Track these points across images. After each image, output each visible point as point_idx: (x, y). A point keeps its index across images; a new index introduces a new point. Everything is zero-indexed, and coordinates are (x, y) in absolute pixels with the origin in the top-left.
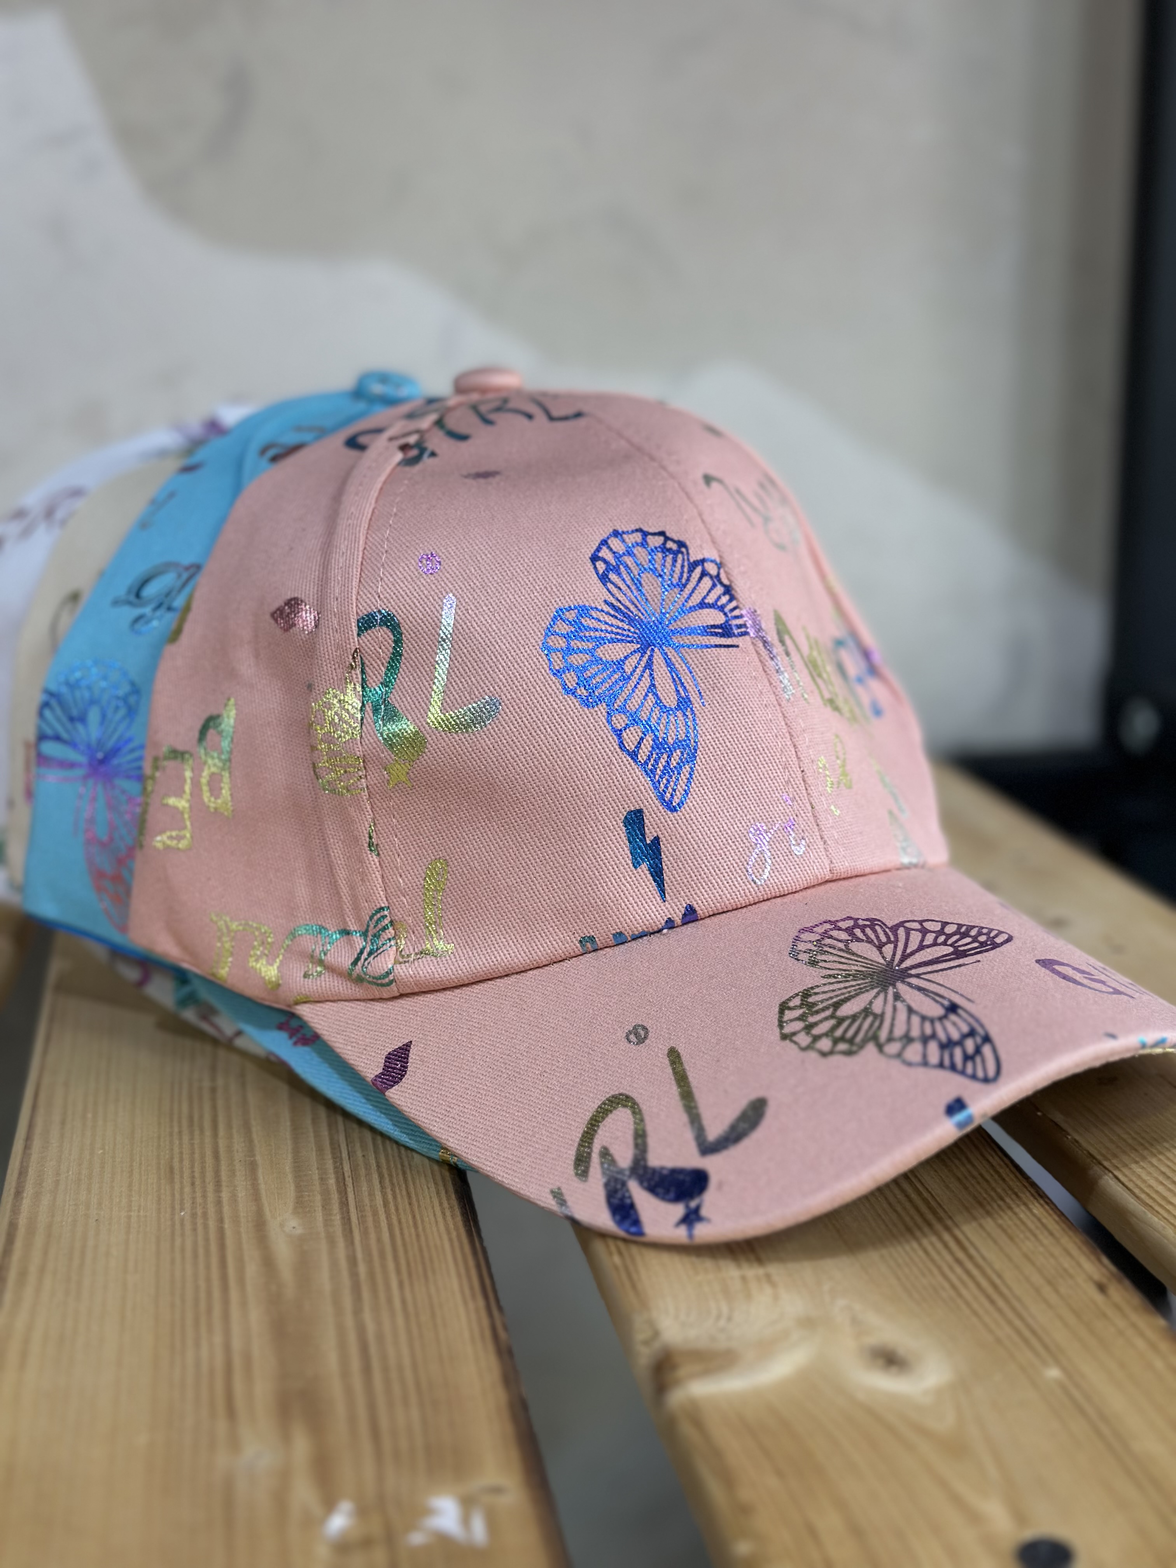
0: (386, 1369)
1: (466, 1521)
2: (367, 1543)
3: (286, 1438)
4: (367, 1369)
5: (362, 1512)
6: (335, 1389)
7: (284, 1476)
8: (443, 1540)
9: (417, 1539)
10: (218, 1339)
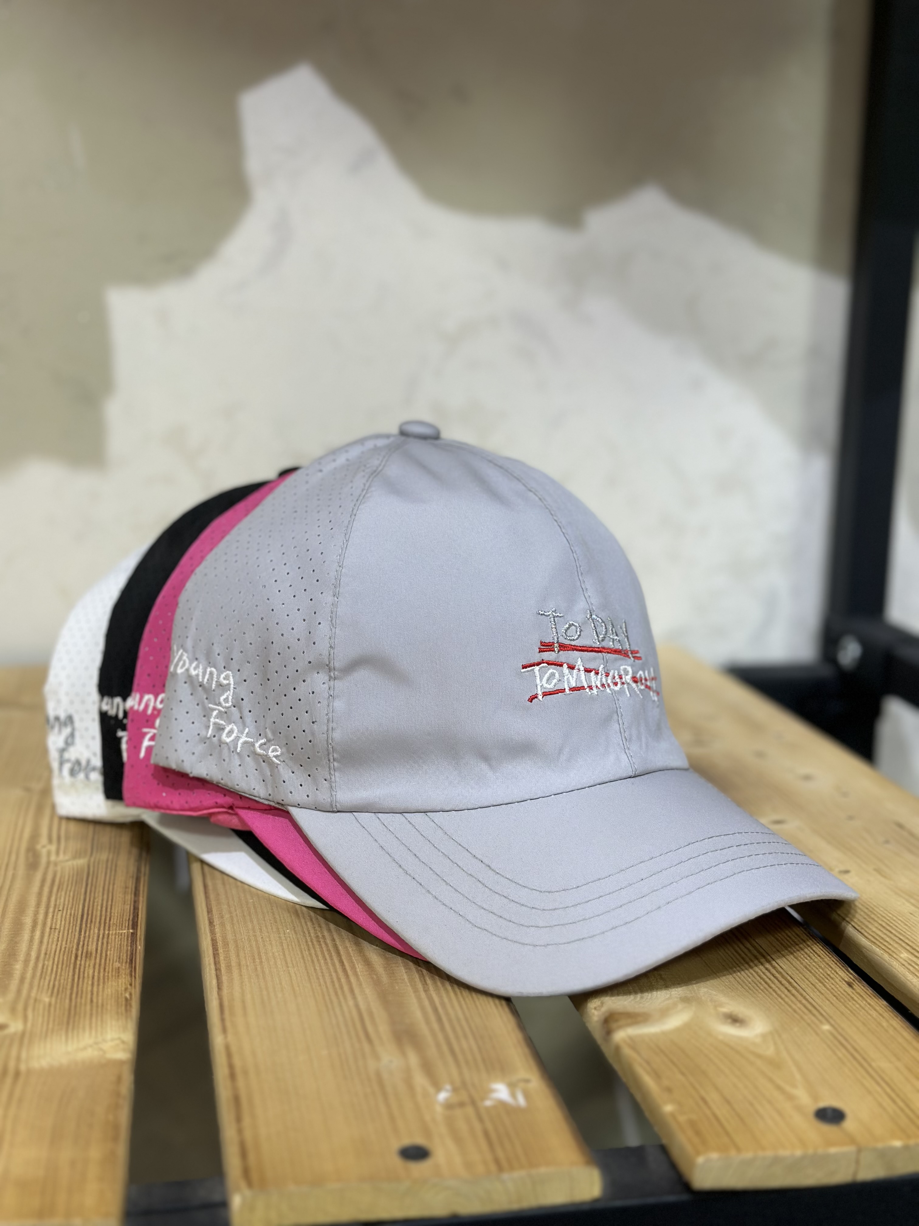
0: (450, 1020)
1: (513, 1095)
2: (462, 1105)
3: (404, 1054)
4: (439, 1020)
5: (455, 1090)
6: (424, 1030)
7: (408, 1071)
8: (502, 1104)
9: (488, 1103)
10: (351, 1003)
